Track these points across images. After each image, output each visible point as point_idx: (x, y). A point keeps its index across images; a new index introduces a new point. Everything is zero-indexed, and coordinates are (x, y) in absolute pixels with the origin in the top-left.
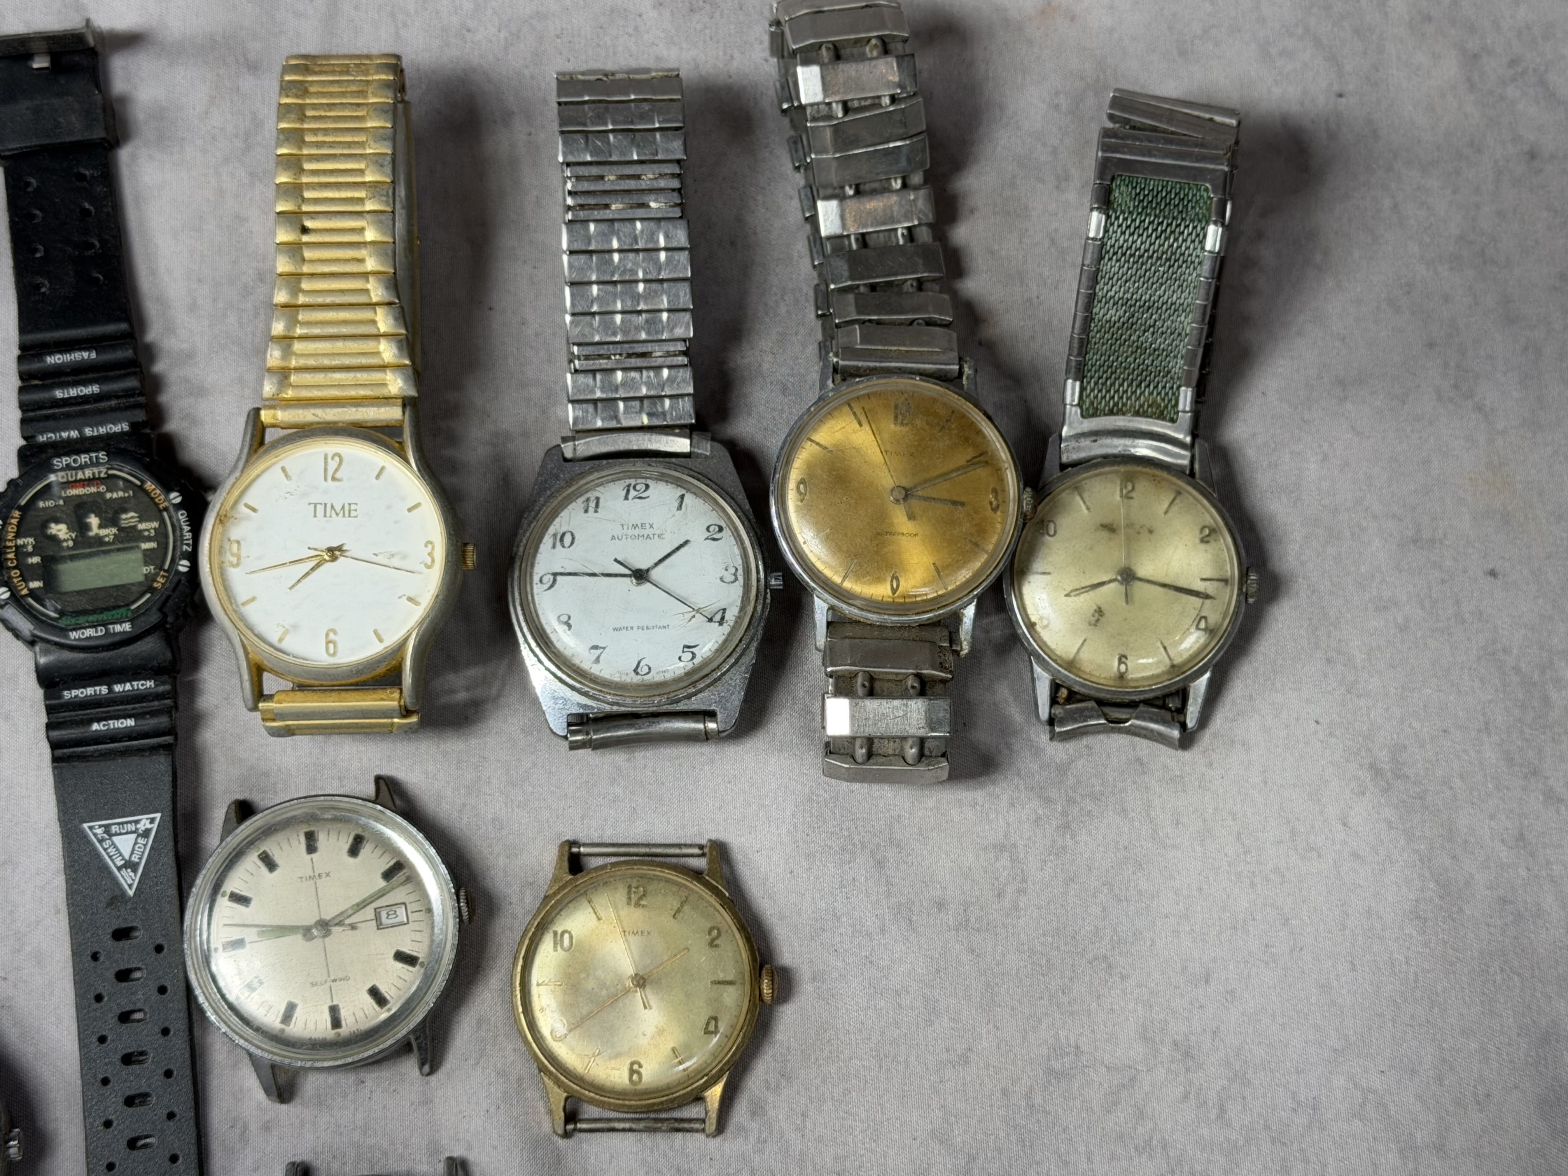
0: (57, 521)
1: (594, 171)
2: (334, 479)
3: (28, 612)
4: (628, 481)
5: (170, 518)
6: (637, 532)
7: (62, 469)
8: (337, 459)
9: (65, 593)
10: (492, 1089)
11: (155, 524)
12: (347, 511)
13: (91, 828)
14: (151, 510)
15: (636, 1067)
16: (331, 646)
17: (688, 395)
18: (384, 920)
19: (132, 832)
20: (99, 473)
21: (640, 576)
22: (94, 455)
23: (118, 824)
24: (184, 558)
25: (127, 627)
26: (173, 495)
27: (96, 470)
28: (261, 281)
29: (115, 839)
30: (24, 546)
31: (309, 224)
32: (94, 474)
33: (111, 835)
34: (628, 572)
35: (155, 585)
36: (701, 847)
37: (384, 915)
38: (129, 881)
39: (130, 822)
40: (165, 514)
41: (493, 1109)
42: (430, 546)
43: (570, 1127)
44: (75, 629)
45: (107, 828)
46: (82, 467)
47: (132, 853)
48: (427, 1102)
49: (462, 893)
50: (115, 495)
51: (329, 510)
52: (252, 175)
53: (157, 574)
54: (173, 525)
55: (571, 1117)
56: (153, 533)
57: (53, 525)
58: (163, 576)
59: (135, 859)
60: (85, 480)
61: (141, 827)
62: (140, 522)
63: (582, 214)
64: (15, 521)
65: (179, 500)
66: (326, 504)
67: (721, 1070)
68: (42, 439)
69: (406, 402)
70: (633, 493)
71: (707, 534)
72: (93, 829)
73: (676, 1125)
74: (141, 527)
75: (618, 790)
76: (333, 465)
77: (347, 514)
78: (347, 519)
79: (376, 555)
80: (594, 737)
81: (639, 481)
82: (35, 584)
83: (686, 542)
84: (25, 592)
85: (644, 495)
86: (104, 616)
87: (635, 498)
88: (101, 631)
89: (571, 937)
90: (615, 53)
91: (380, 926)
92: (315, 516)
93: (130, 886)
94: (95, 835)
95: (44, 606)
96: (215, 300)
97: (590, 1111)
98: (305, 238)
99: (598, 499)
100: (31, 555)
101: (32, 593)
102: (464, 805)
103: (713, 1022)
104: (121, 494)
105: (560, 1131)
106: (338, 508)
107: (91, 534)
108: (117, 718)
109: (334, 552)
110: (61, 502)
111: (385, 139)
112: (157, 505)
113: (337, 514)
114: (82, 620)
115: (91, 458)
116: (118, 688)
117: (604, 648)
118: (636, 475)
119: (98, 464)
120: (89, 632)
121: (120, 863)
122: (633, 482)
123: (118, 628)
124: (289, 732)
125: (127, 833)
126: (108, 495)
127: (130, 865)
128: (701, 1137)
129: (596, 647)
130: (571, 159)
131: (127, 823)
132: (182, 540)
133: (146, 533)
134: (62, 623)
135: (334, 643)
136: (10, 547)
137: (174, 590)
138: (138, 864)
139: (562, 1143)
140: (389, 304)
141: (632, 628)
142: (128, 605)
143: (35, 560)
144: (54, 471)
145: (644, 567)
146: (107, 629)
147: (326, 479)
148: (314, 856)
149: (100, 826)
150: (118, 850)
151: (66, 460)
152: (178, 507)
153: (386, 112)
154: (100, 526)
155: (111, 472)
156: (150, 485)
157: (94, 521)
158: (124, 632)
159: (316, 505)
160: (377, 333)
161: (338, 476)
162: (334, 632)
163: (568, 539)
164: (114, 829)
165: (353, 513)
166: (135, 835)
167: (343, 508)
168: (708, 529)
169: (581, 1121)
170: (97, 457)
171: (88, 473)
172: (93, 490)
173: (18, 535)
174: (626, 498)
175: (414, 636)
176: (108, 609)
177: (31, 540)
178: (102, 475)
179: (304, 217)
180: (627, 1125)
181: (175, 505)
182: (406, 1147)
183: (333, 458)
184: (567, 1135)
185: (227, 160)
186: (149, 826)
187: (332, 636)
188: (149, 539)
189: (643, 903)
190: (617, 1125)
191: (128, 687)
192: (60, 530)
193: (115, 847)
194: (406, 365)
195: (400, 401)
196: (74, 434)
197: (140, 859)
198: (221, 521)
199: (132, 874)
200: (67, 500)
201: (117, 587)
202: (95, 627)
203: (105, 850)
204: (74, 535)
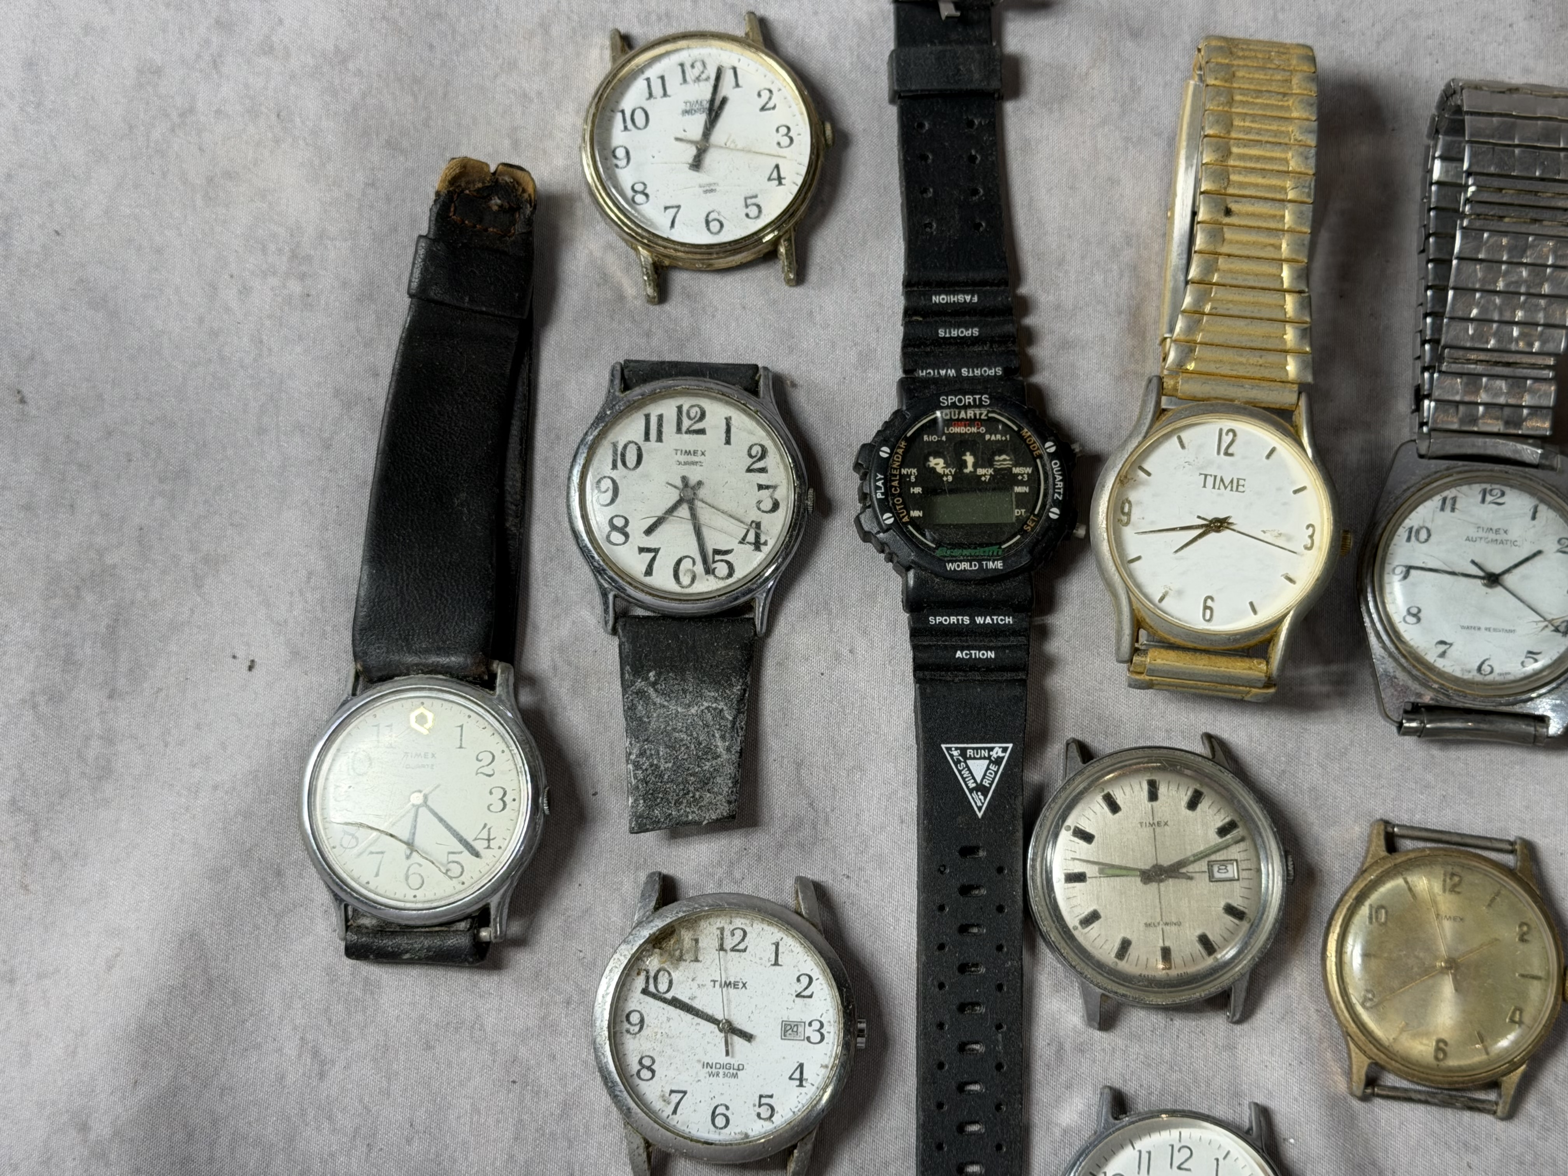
0: (937, 455)
1: (1497, 183)
2: (1227, 454)
3: (910, 539)
4: (1484, 486)
5: (1044, 466)
6: (1492, 536)
7: (948, 407)
8: (1231, 435)
9: (943, 526)
10: (1296, 1044)
11: (1029, 470)
12: (1236, 485)
13: (949, 749)
14: (1026, 456)
15: (1442, 1045)
16: (1208, 612)
17: (1548, 408)
18: (1217, 875)
19: (985, 758)
20: (981, 414)
21: (1493, 579)
22: (977, 397)
23: (973, 749)
24: (1055, 506)
25: (999, 565)
26: (1048, 444)
27: (978, 412)
28: (1128, 244)
29: (970, 763)
30: (909, 476)
31: (1234, 207)
32: (975, 415)
33: (966, 758)
34: (1481, 574)
35: (1025, 528)
36: (1512, 843)
37: (1216, 869)
38: (979, 803)
39: (984, 749)
40: (1038, 461)
41: (1295, 1063)
42: (1311, 529)
43: (1369, 1091)
44: (952, 562)
45: (963, 752)
46: (966, 407)
47: (984, 778)
48: (1231, 1047)
49: (1290, 859)
50: (993, 438)
51: (1219, 482)
52: (1127, 139)
53: (1028, 518)
54: (1045, 473)
55: (1371, 1081)
56: (1026, 479)
57: (931, 459)
58: (1033, 521)
59: (986, 783)
60: (967, 420)
61: (994, 754)
62: (1016, 466)
63: (1478, 224)
64: (900, 451)
65: (1053, 450)
66: (1215, 477)
67: (1523, 1058)
68: (922, 374)
69: (1303, 388)
70: (1489, 498)
71: (1559, 547)
72: (951, 750)
73: (1471, 1104)
74: (1016, 470)
75: (1430, 777)
76: (1226, 439)
77: (1235, 488)
78: (1234, 493)
79: (1264, 532)
80: (1428, 726)
81: (1494, 486)
82: (916, 514)
83: (1539, 552)
84: (906, 519)
85: (1500, 501)
86: (979, 551)
87: (1491, 503)
88: (975, 566)
89: (1386, 913)
90: (1483, 60)
91: (1212, 879)
92: (1204, 486)
93: (980, 808)
94: (952, 756)
95: (924, 535)
96: (1083, 258)
97: (1391, 1080)
98: (1227, 220)
99: (1454, 500)
100: (914, 485)
101: (913, 521)
102: (1284, 772)
103: (1518, 1013)
104: (999, 437)
105: (1359, 1093)
106: (1227, 482)
107: (966, 471)
108: (980, 649)
109: (1219, 525)
110: (944, 438)
111: (1310, 132)
112: (1032, 452)
113: (1226, 488)
114: (957, 552)
115: (974, 400)
116: (979, 620)
117: (1451, 645)
118: (1491, 480)
119: (980, 406)
120: (965, 566)
121: (972, 785)
122: (1488, 487)
123: (991, 565)
124: (1149, 686)
125: (980, 758)
126: (987, 437)
127: (981, 789)
128: (1490, 1118)
129: (1442, 642)
130: (1475, 169)
131: (981, 748)
132: (1054, 488)
133: (1020, 478)
134: (939, 553)
135: (1211, 609)
136: (895, 475)
137: (1043, 536)
138: (988, 789)
139: (1356, 1104)
140: (1300, 292)
141: (1479, 629)
142: (1000, 544)
143: (917, 490)
144: (941, 408)
145: (1497, 571)
146: (981, 565)
147: (1219, 453)
148: (1154, 803)
149: (956, 749)
150: (971, 772)
151: (952, 399)
152: (1052, 456)
153: (1312, 105)
154: (975, 465)
155: (990, 415)
156: (1026, 432)
157: (969, 459)
158: (996, 570)
159: (1206, 476)
160: (1283, 318)
161: (1230, 451)
162: (1212, 598)
163: (1423, 535)
164: (970, 753)
165: (1241, 489)
166: (987, 762)
167: (1232, 482)
168: (1559, 541)
169: (1379, 1086)
170: (980, 399)
171: (970, 413)
172: (974, 430)
173: (902, 466)
174: (1483, 501)
175: (1291, 613)
176: (981, 545)
177: (914, 471)
178: (983, 417)
179: (1229, 199)
180: (1423, 1097)
181: (1049, 454)
182: (1208, 1085)
183: (1227, 434)
184: (1365, 1098)
185: (1104, 123)
186: (1001, 754)
187: (1209, 603)
188: (1021, 483)
189: (1457, 889)
190: (1413, 1096)
191: (988, 620)
192: (937, 464)
193: (969, 770)
194: (1306, 353)
195: (1295, 387)
196: (952, 372)
197: (991, 784)
198: (1121, 482)
199: (982, 798)
200: (951, 437)
201: (991, 525)
202: (970, 561)
203: (960, 771)
204: (953, 471)
